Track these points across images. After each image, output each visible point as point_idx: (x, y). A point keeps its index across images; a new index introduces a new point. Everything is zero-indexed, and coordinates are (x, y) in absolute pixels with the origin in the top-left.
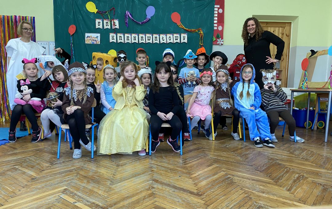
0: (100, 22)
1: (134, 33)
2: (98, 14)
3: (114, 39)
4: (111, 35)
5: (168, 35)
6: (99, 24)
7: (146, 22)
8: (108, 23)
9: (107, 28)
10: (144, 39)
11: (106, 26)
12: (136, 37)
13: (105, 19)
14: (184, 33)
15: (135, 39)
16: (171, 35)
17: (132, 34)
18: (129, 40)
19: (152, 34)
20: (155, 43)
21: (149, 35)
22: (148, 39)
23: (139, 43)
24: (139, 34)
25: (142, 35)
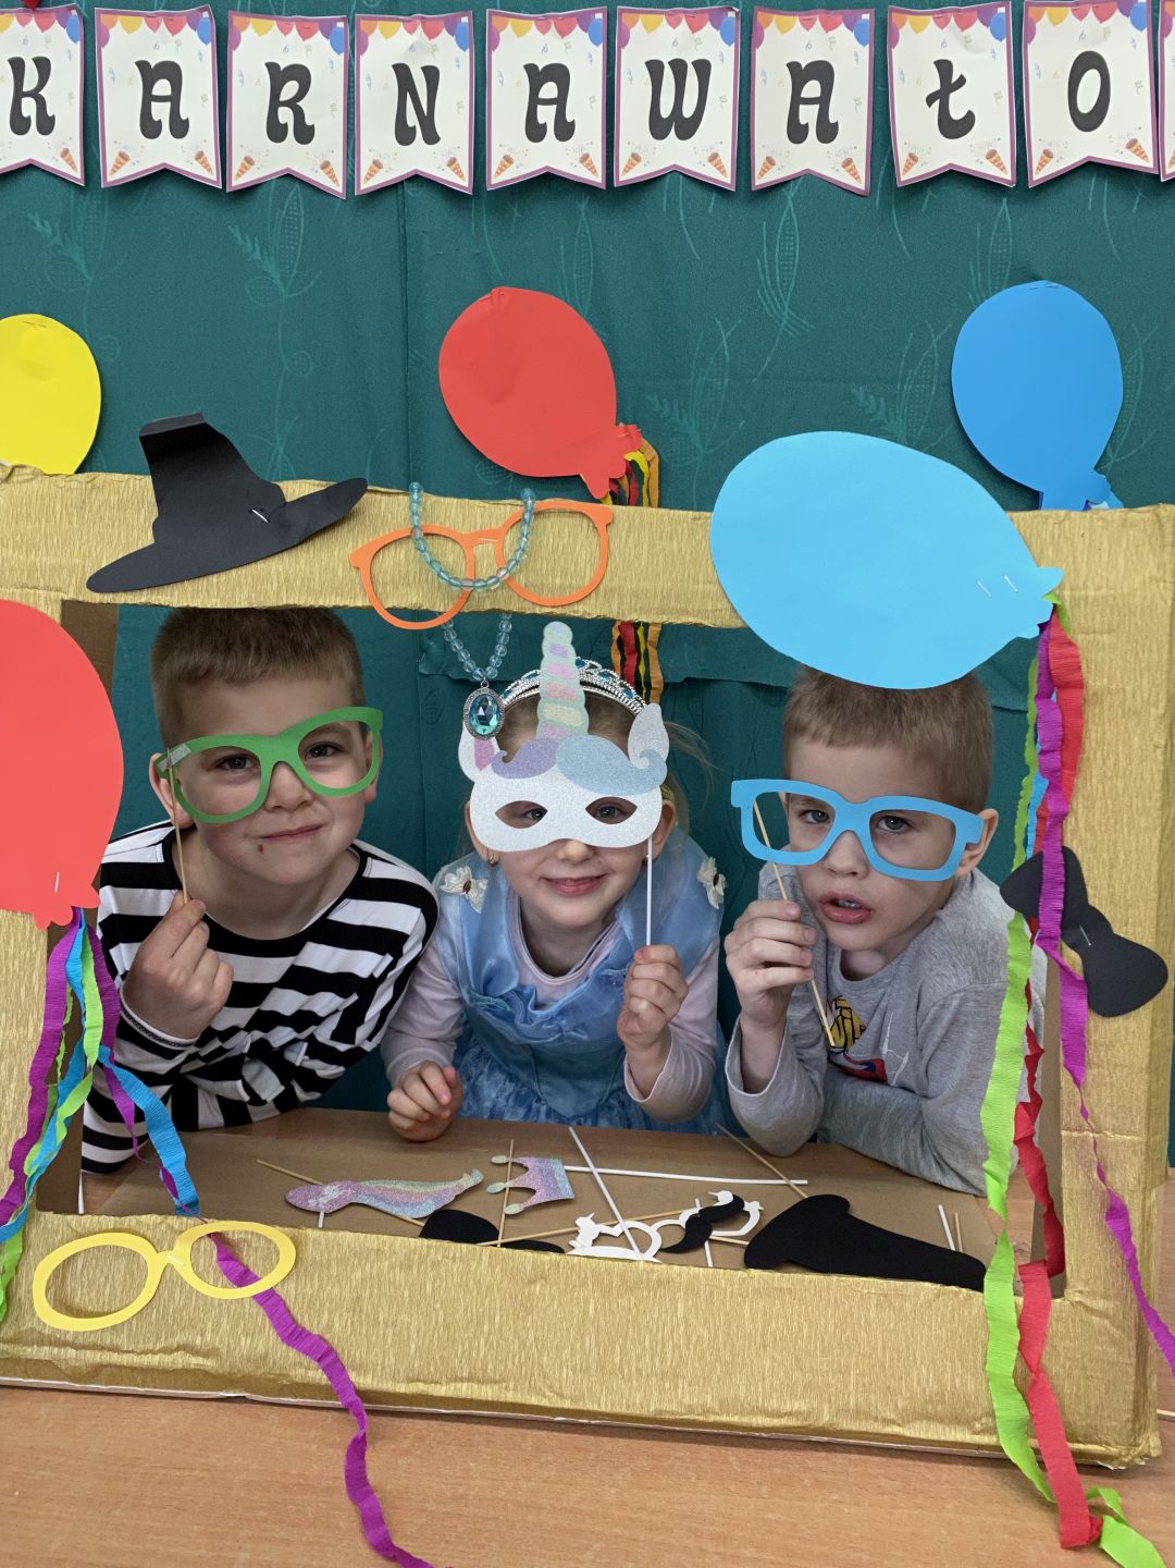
1: (396, 4)
5: (1061, 33)
10: (585, 106)
15: (412, 119)
16: (1107, 32)
17: (363, 25)
18: (312, 128)
19: (737, 13)
20: (792, 184)
21: (674, 24)
22: (666, 110)
23: (493, 182)
24: (494, 18)
25: (544, 30)
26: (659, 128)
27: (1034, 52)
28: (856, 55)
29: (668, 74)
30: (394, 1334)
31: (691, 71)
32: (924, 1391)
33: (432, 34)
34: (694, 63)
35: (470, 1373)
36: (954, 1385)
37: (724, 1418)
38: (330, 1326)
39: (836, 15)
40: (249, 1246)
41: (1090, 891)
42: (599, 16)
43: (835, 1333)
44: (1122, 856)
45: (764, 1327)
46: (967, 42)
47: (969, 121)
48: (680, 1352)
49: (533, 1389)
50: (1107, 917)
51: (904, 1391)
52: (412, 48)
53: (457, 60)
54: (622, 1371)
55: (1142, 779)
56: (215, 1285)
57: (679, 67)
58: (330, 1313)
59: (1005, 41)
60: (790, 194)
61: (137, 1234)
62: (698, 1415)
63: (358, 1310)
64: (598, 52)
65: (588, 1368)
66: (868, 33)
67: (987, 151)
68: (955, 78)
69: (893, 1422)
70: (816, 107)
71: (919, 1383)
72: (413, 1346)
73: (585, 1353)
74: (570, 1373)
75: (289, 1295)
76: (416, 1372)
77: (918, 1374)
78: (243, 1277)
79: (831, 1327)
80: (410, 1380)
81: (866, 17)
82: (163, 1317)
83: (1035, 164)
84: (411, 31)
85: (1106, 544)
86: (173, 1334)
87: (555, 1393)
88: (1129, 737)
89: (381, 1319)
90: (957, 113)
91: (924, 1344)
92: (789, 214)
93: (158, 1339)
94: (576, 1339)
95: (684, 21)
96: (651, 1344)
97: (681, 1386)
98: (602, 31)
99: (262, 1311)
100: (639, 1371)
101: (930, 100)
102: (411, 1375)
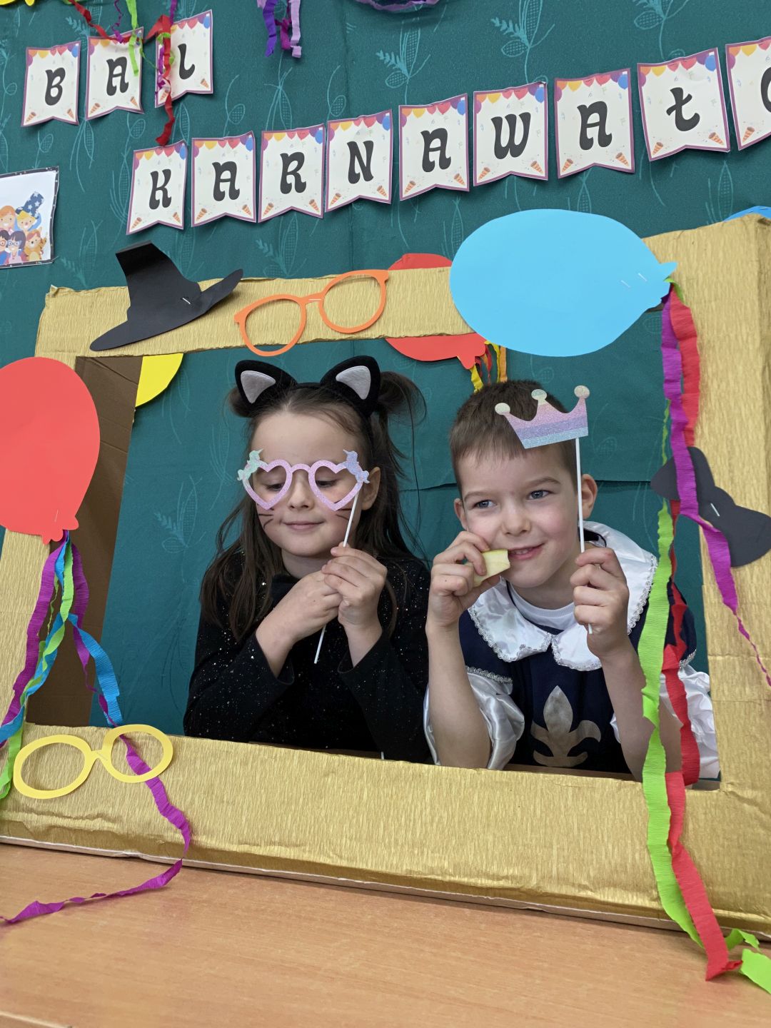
0: (61, 72)
1: (352, 113)
3: (167, 202)
4: (148, 164)
5: (753, 59)
6: (54, 92)
8: (122, 61)
9: (119, 112)
10: (456, 147)
11: (111, 91)
12: (369, 145)
13: (98, 36)
15: (358, 169)
17: (332, 125)
18: (305, 184)
19: (545, 85)
20: (585, 173)
21: (508, 96)
22: (504, 143)
23: (404, 196)
24: (403, 109)
25: (432, 112)
26: (500, 152)
27: (735, 73)
28: (620, 94)
29: (505, 126)
30: (232, 810)
31: (519, 120)
32: (610, 863)
33: (369, 125)
34: (520, 116)
35: (280, 839)
36: (634, 858)
37: (456, 879)
38: (192, 803)
39: (607, 75)
40: (147, 748)
41: (716, 477)
42: (463, 99)
43: (541, 816)
44: (737, 449)
45: (488, 811)
46: (691, 76)
47: (696, 119)
48: (426, 828)
49: (321, 852)
50: (730, 494)
51: (594, 862)
52: (358, 133)
53: (384, 136)
54: (383, 840)
55: (747, 394)
56: (124, 773)
57: (511, 119)
58: (193, 794)
59: (716, 70)
60: (584, 178)
61: (82, 738)
62: (438, 875)
63: (210, 793)
64: (463, 119)
65: (361, 837)
66: (627, 81)
67: (710, 134)
68: (685, 96)
69: (585, 888)
70: (597, 128)
71: (606, 857)
72: (244, 819)
73: (359, 826)
74: (348, 842)
75: (167, 781)
76: (244, 837)
77: (606, 850)
78: (141, 768)
79: (538, 812)
80: (240, 843)
81: (625, 73)
82: (91, 794)
83: (742, 138)
84: (358, 125)
85: (709, 246)
86: (96, 806)
87: (336, 854)
88: (736, 366)
89: (225, 799)
90: (687, 116)
91: (610, 826)
92: (584, 190)
93: (87, 808)
94: (353, 817)
95: (513, 93)
96: (405, 822)
97: (426, 853)
98: (465, 107)
99: (150, 791)
100: (396, 841)
101: (669, 112)
102: (241, 839)
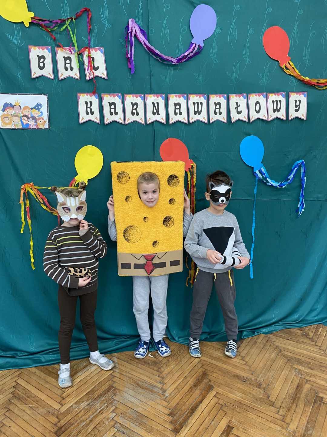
0: (43, 57)
1: (152, 92)
2: (34, 28)
3: (92, 113)
4: (83, 98)
5: (254, 98)
6: (42, 65)
7: (191, 57)
8: (69, 58)
9: (70, 78)
10: (184, 109)
11: (66, 69)
12: (158, 104)
13: (59, 46)
14: (298, 91)
15: (155, 111)
16: (260, 98)
17: (146, 96)
19: (206, 95)
21: (197, 96)
22: (196, 110)
23: (170, 122)
24: (169, 95)
25: (176, 97)
26: (195, 113)
27: (250, 101)
28: (224, 101)
29: (196, 104)
31: (200, 104)
33: (158, 97)
39: (221, 95)
42: (185, 95)
46: (240, 99)
47: (241, 112)
52: (155, 100)
53: (162, 102)
57: (198, 103)
59: (246, 99)
60: (215, 123)
64: (185, 101)
66: (226, 98)
67: (244, 116)
68: (239, 105)
70: (219, 109)
81: (225, 95)
83: (251, 119)
84: (155, 97)
90: (239, 111)
92: (215, 126)
98: (186, 98)
101: (235, 109)
